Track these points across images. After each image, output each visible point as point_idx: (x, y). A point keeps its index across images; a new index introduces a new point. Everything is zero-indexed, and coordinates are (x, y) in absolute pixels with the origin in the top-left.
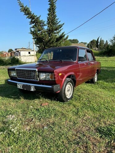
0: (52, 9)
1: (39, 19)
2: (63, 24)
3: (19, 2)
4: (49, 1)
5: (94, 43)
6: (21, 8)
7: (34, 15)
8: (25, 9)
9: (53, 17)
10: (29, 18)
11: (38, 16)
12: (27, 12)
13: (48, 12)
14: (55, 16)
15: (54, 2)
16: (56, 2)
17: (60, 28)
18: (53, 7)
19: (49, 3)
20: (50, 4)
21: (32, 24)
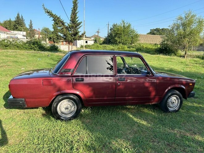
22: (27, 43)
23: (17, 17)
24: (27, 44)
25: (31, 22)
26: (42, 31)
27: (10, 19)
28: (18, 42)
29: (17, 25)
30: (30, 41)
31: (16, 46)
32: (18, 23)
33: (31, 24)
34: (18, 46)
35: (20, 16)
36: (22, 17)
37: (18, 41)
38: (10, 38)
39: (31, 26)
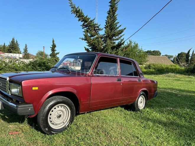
0: (113, 11)
1: (93, 22)
2: (125, 29)
3: (70, 2)
4: (109, 3)
5: (182, 56)
6: (72, 9)
7: (88, 17)
8: (76, 11)
9: (112, 21)
10: (81, 21)
11: (91, 19)
12: (78, 14)
13: (107, 15)
14: (115, 19)
15: (116, 3)
16: (118, 3)
17: (121, 33)
18: (114, 9)
19: (110, 4)
20: (110, 6)
21: (84, 28)
22: (30, 65)
23: (12, 42)
24: (29, 67)
25: (26, 46)
26: (37, 54)
27: (4, 44)
28: (17, 64)
29: (11, 49)
30: (35, 61)
31: (13, 68)
32: (13, 48)
33: (26, 48)
34: (17, 68)
35: (15, 40)
36: (17, 42)
37: (17, 62)
38: (6, 58)
39: (26, 50)
